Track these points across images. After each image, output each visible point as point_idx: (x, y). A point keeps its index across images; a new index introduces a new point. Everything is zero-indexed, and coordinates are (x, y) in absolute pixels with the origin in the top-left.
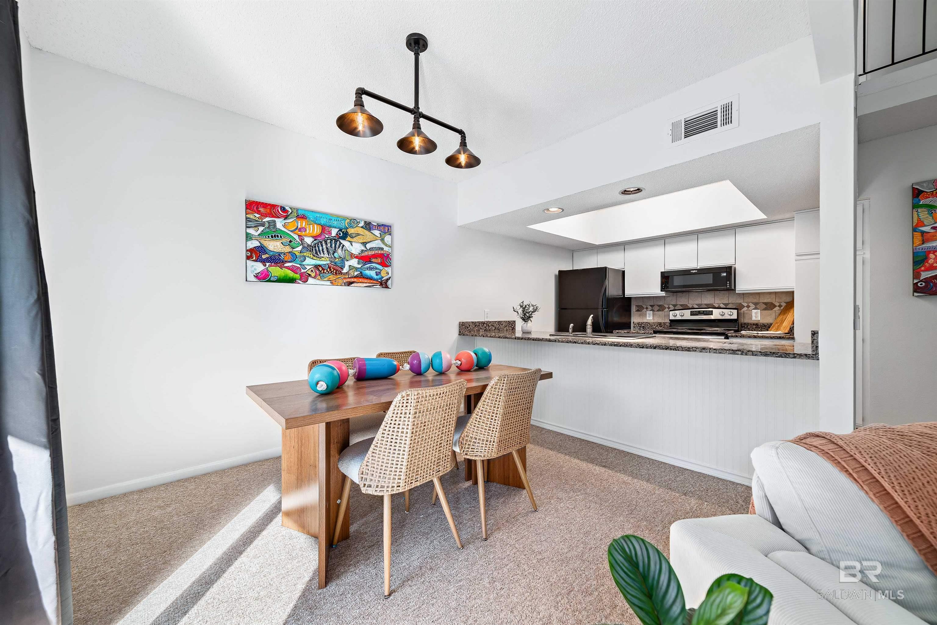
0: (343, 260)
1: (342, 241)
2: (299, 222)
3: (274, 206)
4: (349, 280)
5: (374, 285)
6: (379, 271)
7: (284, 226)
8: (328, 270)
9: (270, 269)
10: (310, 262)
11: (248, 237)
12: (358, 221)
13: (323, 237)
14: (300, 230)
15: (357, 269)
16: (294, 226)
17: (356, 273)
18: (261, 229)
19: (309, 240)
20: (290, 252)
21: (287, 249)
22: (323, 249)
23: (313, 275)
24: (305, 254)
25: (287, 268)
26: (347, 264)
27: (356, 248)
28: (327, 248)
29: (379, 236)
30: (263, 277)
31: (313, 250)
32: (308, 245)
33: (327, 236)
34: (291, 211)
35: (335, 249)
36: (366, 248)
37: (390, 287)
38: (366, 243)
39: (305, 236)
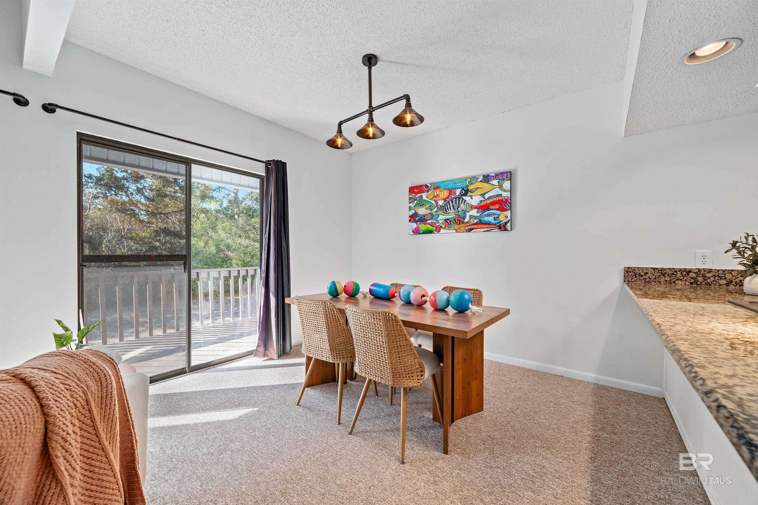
0: (465, 212)
2: (435, 191)
3: (421, 186)
4: (470, 227)
5: (493, 229)
6: (497, 216)
7: (427, 197)
8: (454, 221)
9: (420, 226)
10: (442, 218)
11: (410, 208)
12: (477, 177)
13: (450, 198)
14: (436, 197)
15: (476, 217)
16: (432, 195)
17: (475, 221)
18: (415, 202)
19: (441, 203)
20: (430, 213)
21: (429, 211)
22: (450, 207)
23: (443, 226)
24: (439, 213)
25: (429, 224)
26: (468, 214)
27: (476, 200)
28: (453, 205)
29: (497, 184)
30: (416, 231)
31: (444, 209)
32: (441, 206)
33: (453, 197)
34: (430, 186)
35: (459, 205)
36: (484, 198)
37: (509, 229)
38: (485, 194)
39: (439, 200)
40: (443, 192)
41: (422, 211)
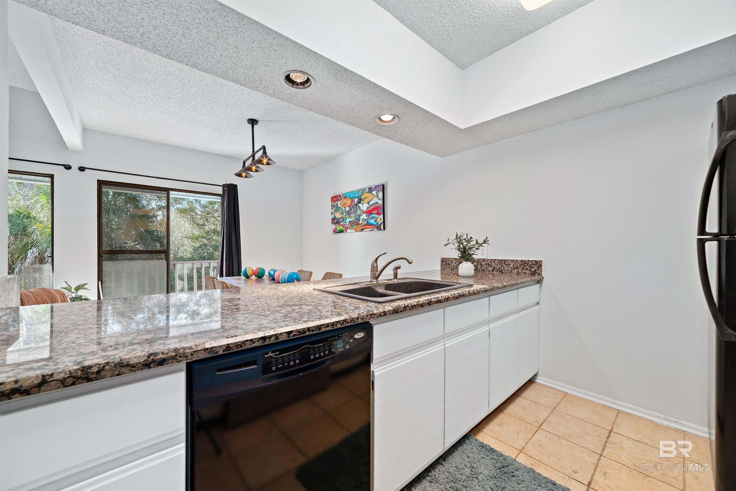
0: (360, 216)
1: (359, 205)
2: (345, 200)
3: (337, 196)
4: (362, 228)
5: (374, 229)
6: (376, 219)
7: (340, 204)
8: (354, 223)
9: (337, 227)
10: (348, 220)
11: (332, 213)
12: (366, 189)
13: (352, 205)
14: (345, 204)
15: (365, 220)
16: (343, 203)
17: (365, 223)
18: (334, 208)
19: (347, 209)
21: (341, 216)
22: (352, 212)
23: (349, 227)
24: (346, 217)
25: (341, 225)
26: (361, 217)
27: (364, 207)
28: (354, 211)
29: (376, 194)
30: (335, 231)
31: (349, 214)
32: (348, 212)
34: (342, 196)
35: (356, 211)
37: (382, 229)
38: (370, 202)
39: (346, 207)
40: (348, 200)
41: (338, 215)
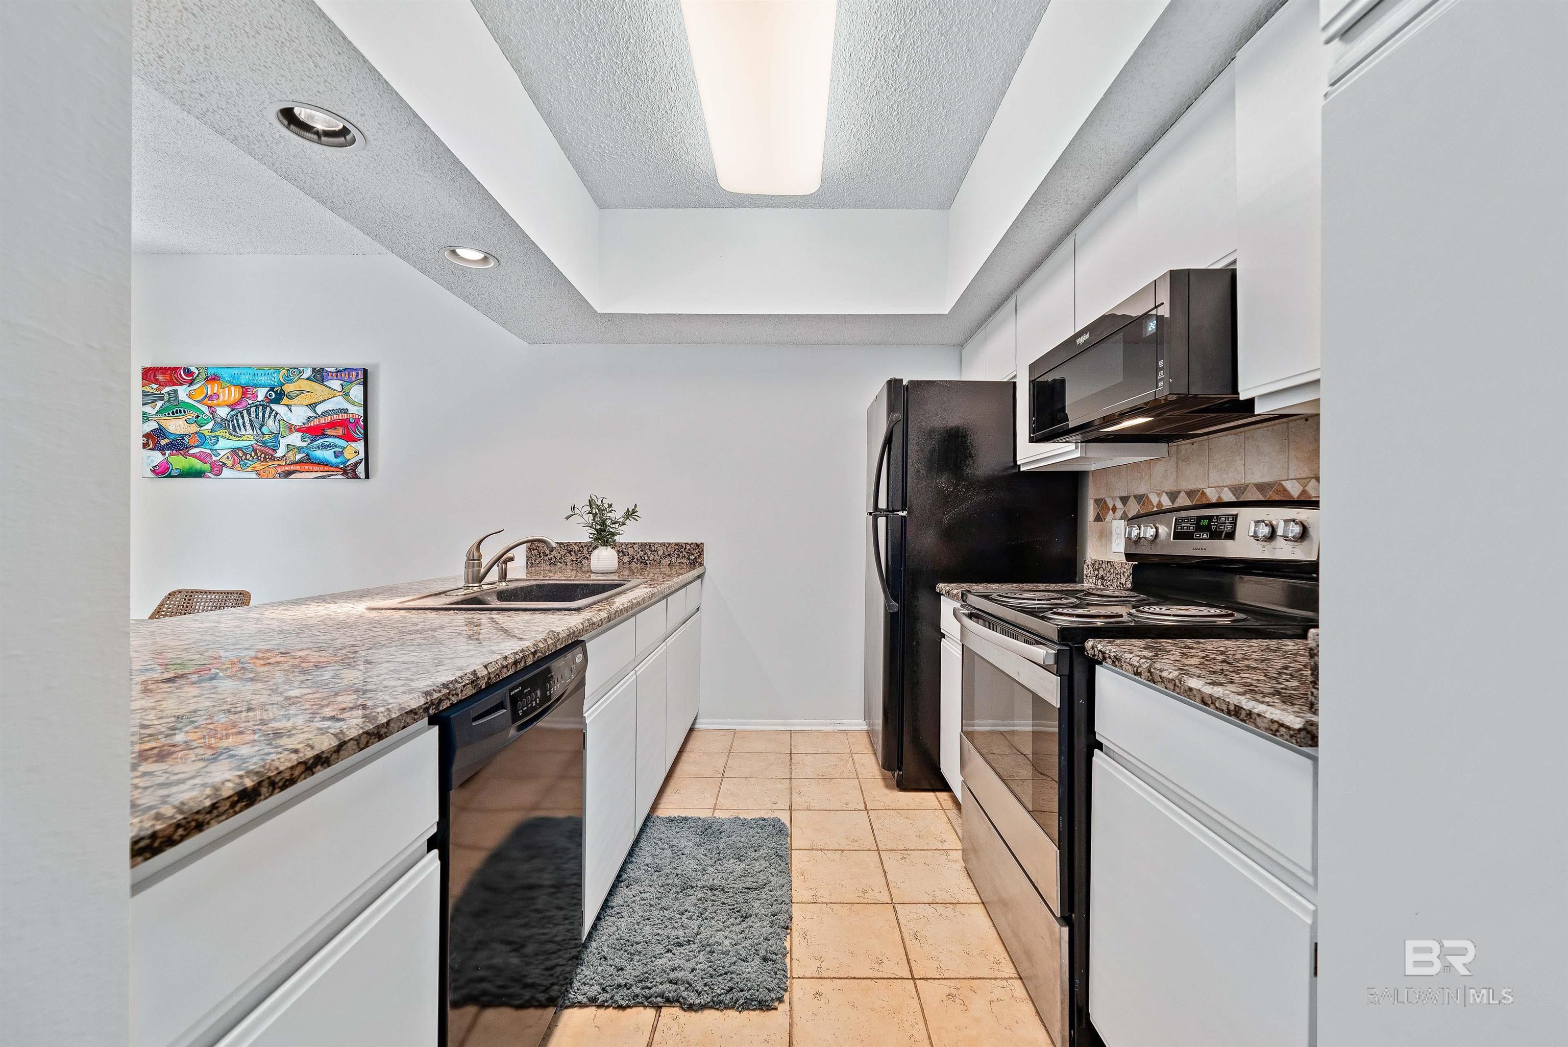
0: (276, 436)
1: (274, 406)
2: (209, 386)
3: (175, 369)
4: (287, 468)
5: (332, 475)
6: (341, 450)
7: (189, 396)
8: (253, 454)
9: (171, 459)
10: (225, 445)
11: (145, 417)
12: (301, 369)
13: (244, 404)
14: (211, 398)
15: (300, 449)
16: (202, 392)
17: (298, 457)
18: (159, 404)
19: (223, 412)
20: (196, 433)
21: (194, 428)
22: (244, 423)
23: (230, 463)
24: (217, 433)
25: (193, 456)
26: (283, 442)
27: (298, 415)
28: (251, 420)
29: (340, 389)
30: (162, 472)
31: (230, 425)
32: (222, 419)
33: (250, 402)
34: (197, 372)
37: (362, 475)
38: (316, 404)
39: (218, 405)
40: (227, 389)
41: (176, 426)
